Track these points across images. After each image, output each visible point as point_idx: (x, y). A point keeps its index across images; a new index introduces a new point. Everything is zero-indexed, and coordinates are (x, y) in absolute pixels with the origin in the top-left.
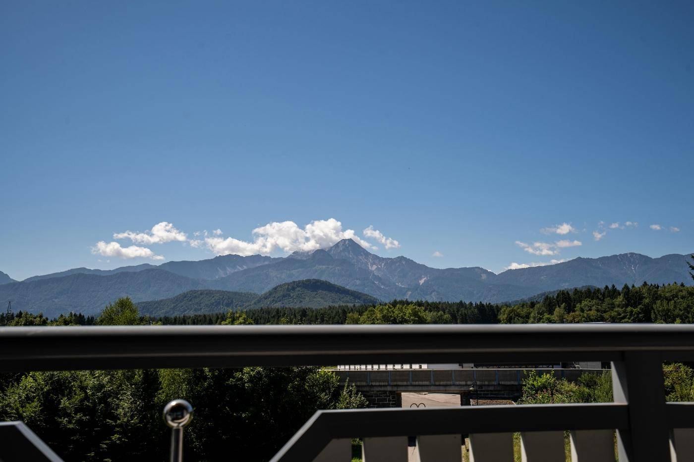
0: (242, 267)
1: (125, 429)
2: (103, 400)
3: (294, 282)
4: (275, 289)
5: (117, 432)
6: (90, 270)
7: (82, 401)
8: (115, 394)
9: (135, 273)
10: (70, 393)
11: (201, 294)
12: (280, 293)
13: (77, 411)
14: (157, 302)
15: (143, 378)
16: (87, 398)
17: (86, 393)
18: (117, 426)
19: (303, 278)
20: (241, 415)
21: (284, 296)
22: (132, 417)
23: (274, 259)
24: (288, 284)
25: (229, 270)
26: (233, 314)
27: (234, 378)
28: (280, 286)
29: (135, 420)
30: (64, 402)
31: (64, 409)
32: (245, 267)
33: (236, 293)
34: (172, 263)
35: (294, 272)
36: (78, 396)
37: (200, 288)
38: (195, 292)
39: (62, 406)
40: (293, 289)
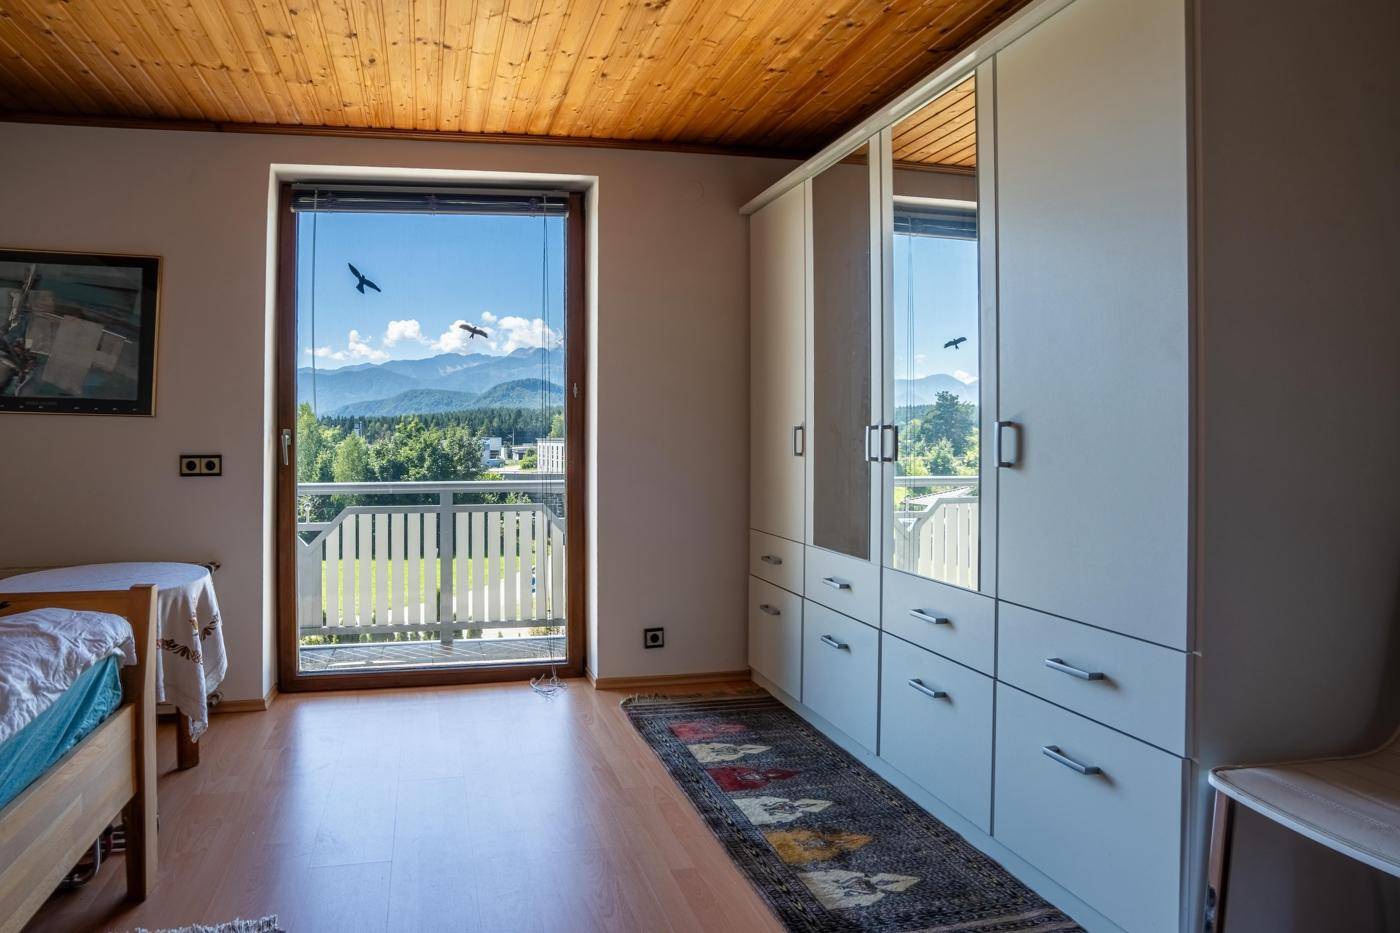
0: (461, 365)
3: (513, 382)
4: (495, 388)
11: (422, 393)
12: (499, 393)
14: (379, 402)
19: (523, 377)
21: (503, 396)
23: (494, 358)
24: (508, 384)
25: (450, 370)
26: (405, 418)
28: (500, 386)
32: (465, 366)
33: (455, 393)
34: (393, 362)
35: (515, 371)
37: (422, 387)
38: (416, 391)
40: (513, 388)
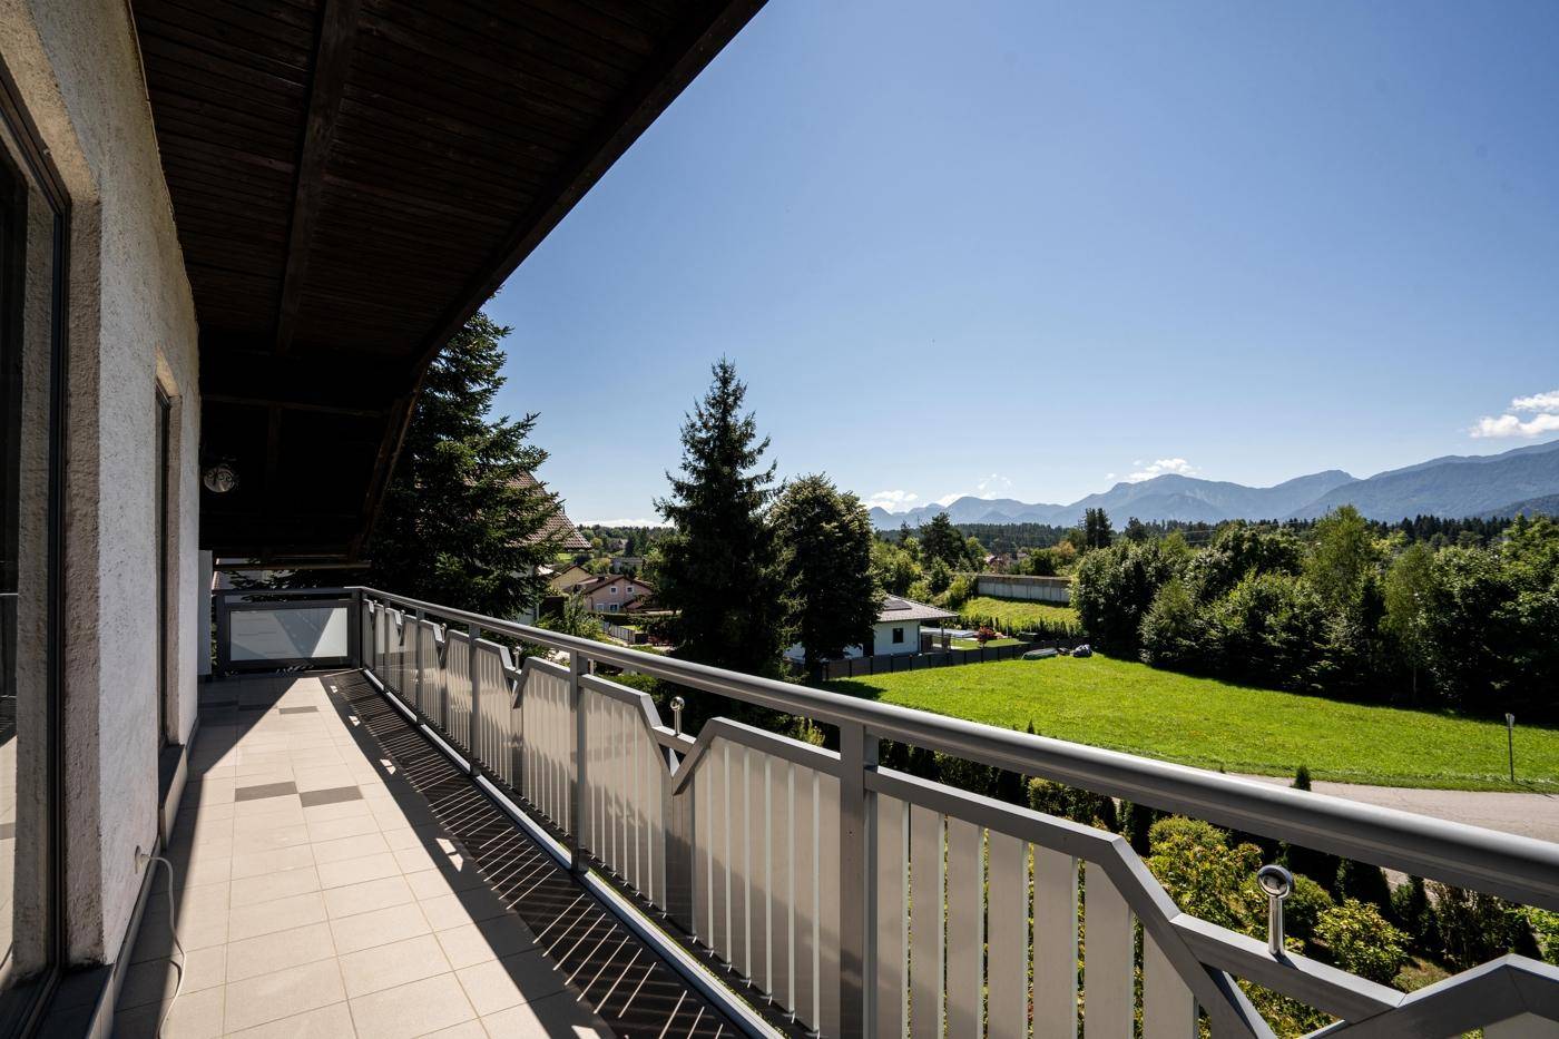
1: (1336, 655)
2: (1313, 620)
5: (1327, 658)
6: (1463, 458)
7: (1290, 619)
8: (1326, 614)
10: (1276, 611)
13: (1282, 627)
15: (1363, 601)
16: (1295, 617)
17: (1294, 611)
18: (1328, 651)
20: (1512, 659)
22: (1345, 643)
27: (1502, 609)
29: (1347, 648)
30: (1270, 619)
31: (1270, 626)
36: (1284, 617)
39: (1267, 622)
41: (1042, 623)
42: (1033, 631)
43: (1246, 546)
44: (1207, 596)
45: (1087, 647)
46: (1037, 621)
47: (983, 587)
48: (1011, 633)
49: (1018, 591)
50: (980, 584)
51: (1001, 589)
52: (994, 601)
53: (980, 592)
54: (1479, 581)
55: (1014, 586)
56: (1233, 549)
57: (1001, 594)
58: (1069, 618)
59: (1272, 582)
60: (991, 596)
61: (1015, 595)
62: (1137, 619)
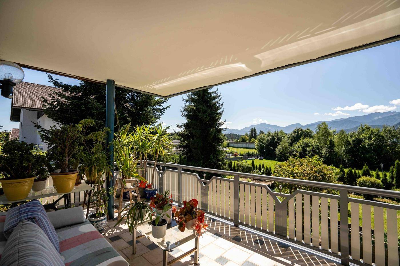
2: (318, 148)
8: (321, 147)
9: (338, 121)
10: (309, 147)
13: (311, 151)
15: (330, 144)
16: (314, 148)
17: (313, 147)
22: (327, 154)
29: (327, 155)
30: (308, 149)
36: (311, 148)
41: (249, 152)
42: (247, 154)
43: (300, 132)
44: (291, 144)
45: (262, 157)
46: (248, 152)
47: (231, 145)
48: (241, 155)
49: (240, 145)
50: (230, 144)
51: (235, 145)
52: (233, 148)
53: (230, 146)
54: (356, 138)
55: (239, 144)
56: (297, 133)
57: (235, 146)
58: (256, 151)
59: (307, 140)
60: (233, 147)
61: (239, 146)
62: (274, 150)
